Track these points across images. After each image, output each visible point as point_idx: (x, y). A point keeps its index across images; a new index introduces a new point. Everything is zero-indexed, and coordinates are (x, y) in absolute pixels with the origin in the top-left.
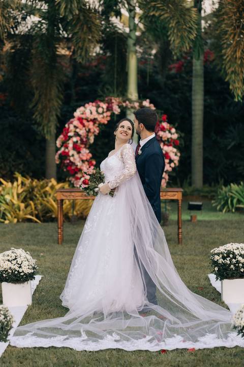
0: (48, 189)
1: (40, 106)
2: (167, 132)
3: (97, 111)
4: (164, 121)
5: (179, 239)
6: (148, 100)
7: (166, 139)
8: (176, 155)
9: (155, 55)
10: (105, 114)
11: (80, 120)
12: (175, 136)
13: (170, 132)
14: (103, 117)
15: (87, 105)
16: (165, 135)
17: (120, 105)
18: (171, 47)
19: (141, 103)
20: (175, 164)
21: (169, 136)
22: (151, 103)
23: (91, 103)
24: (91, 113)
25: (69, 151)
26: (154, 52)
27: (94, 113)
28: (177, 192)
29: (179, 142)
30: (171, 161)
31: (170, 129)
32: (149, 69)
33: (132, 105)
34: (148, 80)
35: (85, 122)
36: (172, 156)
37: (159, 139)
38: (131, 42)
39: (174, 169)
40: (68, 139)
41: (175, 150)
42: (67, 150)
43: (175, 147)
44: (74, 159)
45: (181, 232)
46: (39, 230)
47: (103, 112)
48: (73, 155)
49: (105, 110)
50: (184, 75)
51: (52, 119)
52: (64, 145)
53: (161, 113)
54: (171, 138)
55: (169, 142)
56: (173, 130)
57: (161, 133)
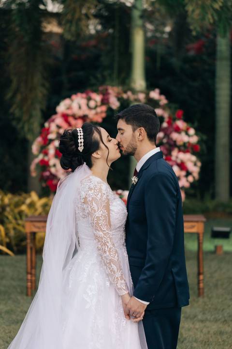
0: (24, 208)
1: (19, 97)
2: (183, 134)
3: (88, 105)
4: (179, 118)
5: (199, 289)
6: (157, 91)
7: (181, 143)
8: (195, 165)
9: (170, 34)
10: (99, 110)
11: (65, 117)
12: (194, 140)
13: (187, 134)
14: (97, 114)
15: (74, 97)
16: (181, 138)
17: (120, 96)
18: (189, 20)
19: (147, 95)
20: (194, 177)
21: (186, 139)
22: (161, 93)
23: (79, 95)
24: (80, 108)
25: (49, 160)
26: (168, 29)
27: (84, 107)
28: (197, 222)
29: (199, 147)
30: (188, 174)
31: (188, 129)
32: (160, 50)
33: (136, 97)
34: (158, 64)
35: (71, 120)
36: (190, 167)
37: (172, 143)
38: (136, 14)
39: (192, 185)
40: (48, 142)
41: (194, 158)
42: (46, 159)
43: (194, 153)
44: (57, 171)
45: (203, 280)
46: (7, 269)
47: (96, 107)
48: (54, 166)
49: (99, 103)
50: (205, 57)
51: (34, 113)
52: (44, 150)
53: (176, 108)
54: (189, 143)
55: (185, 148)
56: (192, 131)
57: (175, 136)
